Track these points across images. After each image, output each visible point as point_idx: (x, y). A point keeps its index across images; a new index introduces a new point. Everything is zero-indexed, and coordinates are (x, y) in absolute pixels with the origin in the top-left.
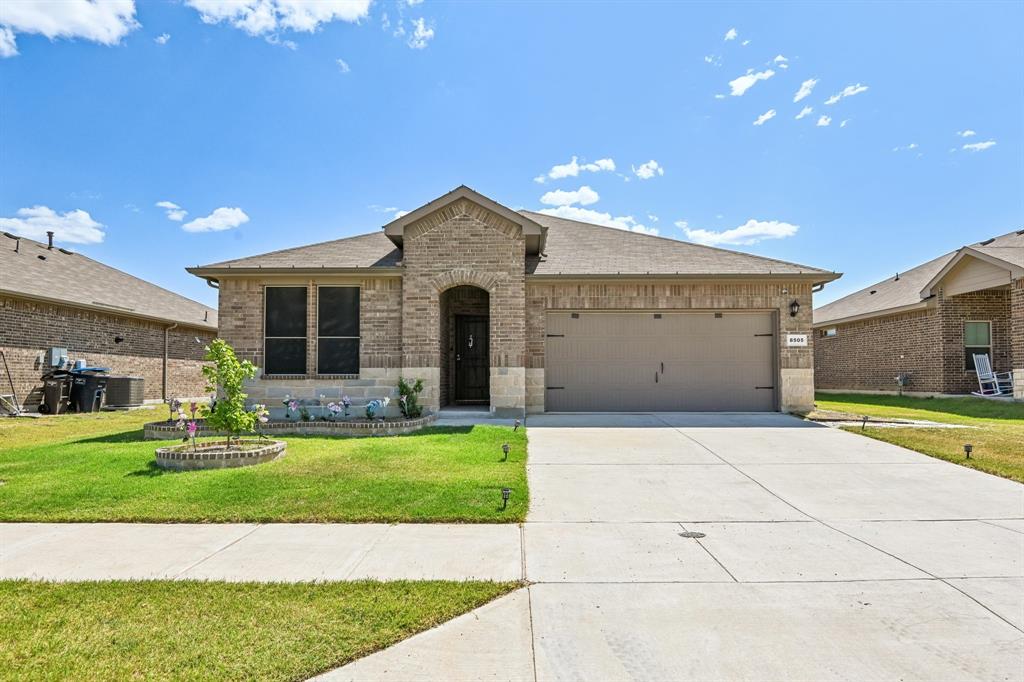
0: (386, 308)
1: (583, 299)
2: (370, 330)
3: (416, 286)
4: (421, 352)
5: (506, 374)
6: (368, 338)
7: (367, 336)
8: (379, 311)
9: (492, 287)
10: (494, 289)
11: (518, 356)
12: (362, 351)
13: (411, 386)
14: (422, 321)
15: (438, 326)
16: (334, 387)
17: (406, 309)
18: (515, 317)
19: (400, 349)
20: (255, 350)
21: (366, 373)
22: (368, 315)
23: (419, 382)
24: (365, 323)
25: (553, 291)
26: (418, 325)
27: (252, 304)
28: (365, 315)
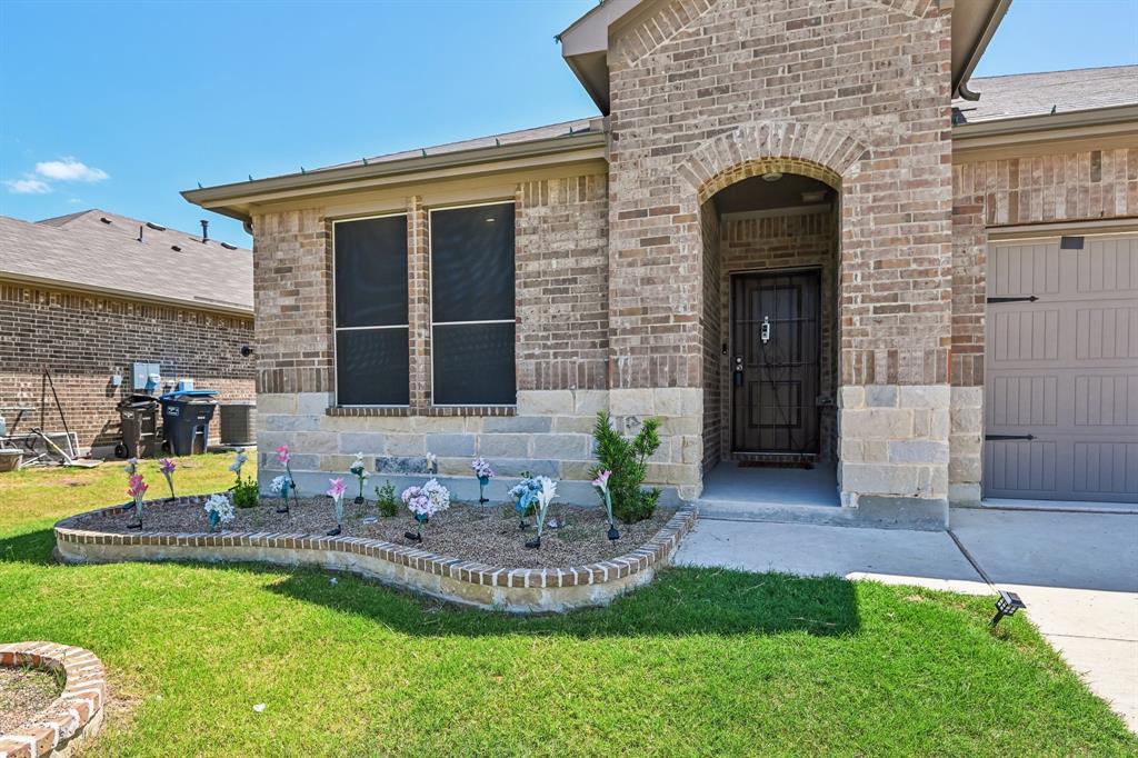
0: (572, 246)
1: (1109, 189)
2: (537, 301)
3: (642, 183)
4: (655, 349)
5: (891, 402)
6: (533, 320)
7: (531, 315)
8: (556, 255)
9: (848, 162)
10: (855, 169)
11: (928, 354)
12: (520, 351)
13: (630, 436)
14: (658, 271)
15: (698, 282)
16: (465, 433)
17: (616, 243)
18: (919, 241)
19: (605, 344)
20: (317, 354)
21: (530, 401)
22: (533, 266)
23: (650, 427)
24: (526, 285)
25: (1014, 174)
26: (648, 281)
27: (307, 260)
28: (526, 268)
